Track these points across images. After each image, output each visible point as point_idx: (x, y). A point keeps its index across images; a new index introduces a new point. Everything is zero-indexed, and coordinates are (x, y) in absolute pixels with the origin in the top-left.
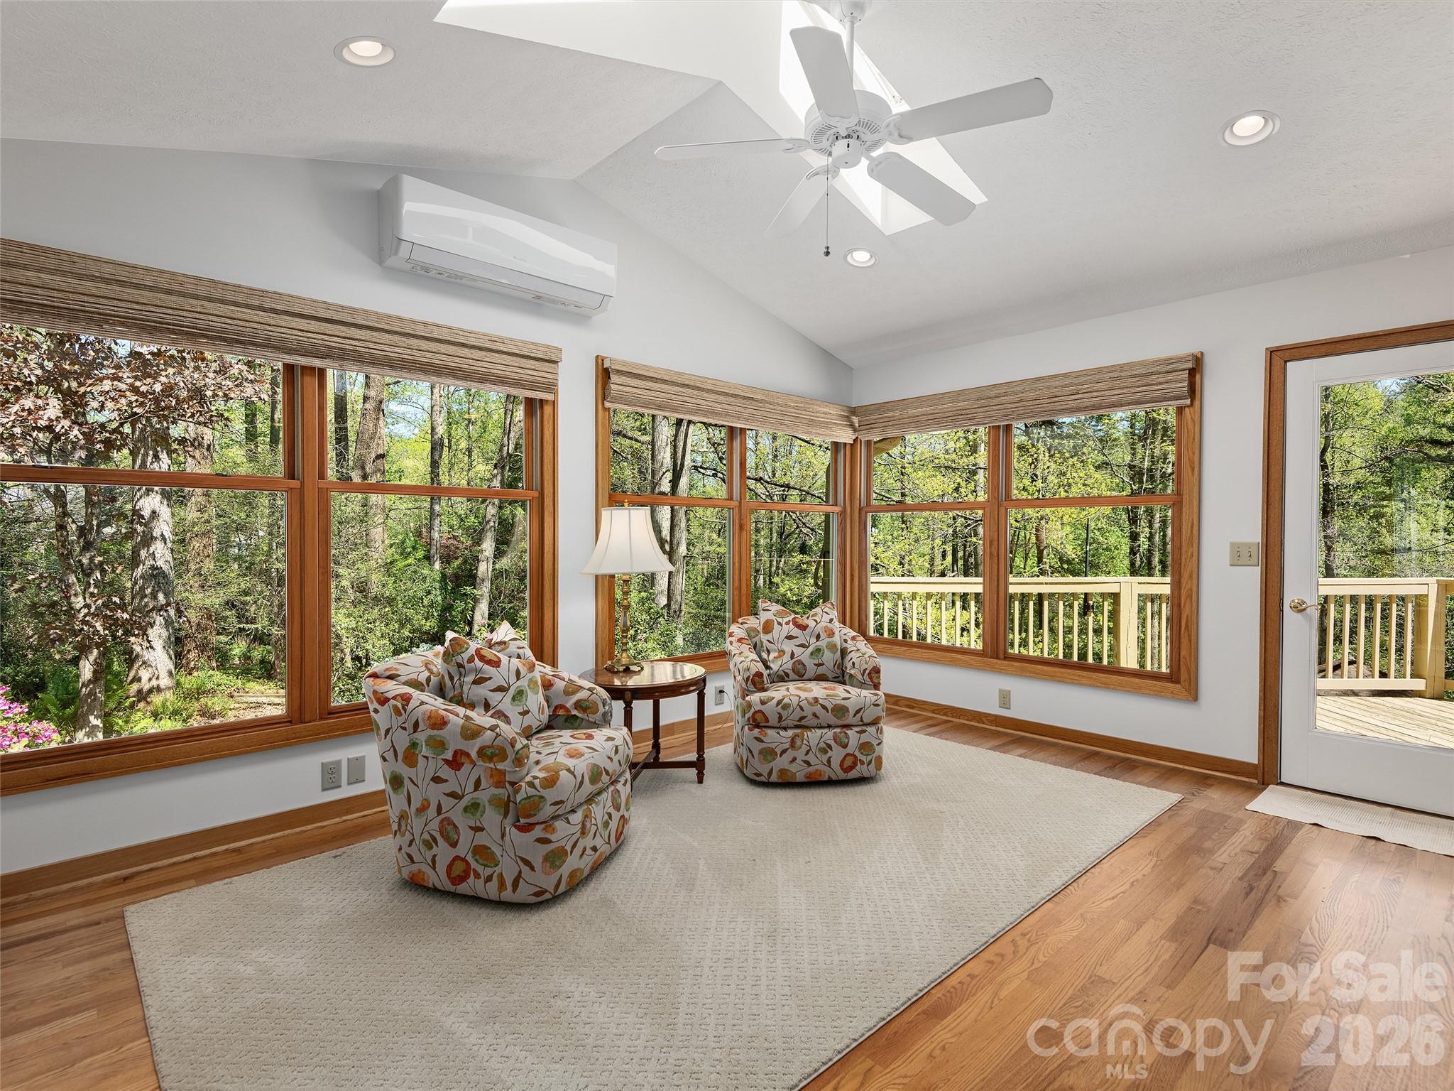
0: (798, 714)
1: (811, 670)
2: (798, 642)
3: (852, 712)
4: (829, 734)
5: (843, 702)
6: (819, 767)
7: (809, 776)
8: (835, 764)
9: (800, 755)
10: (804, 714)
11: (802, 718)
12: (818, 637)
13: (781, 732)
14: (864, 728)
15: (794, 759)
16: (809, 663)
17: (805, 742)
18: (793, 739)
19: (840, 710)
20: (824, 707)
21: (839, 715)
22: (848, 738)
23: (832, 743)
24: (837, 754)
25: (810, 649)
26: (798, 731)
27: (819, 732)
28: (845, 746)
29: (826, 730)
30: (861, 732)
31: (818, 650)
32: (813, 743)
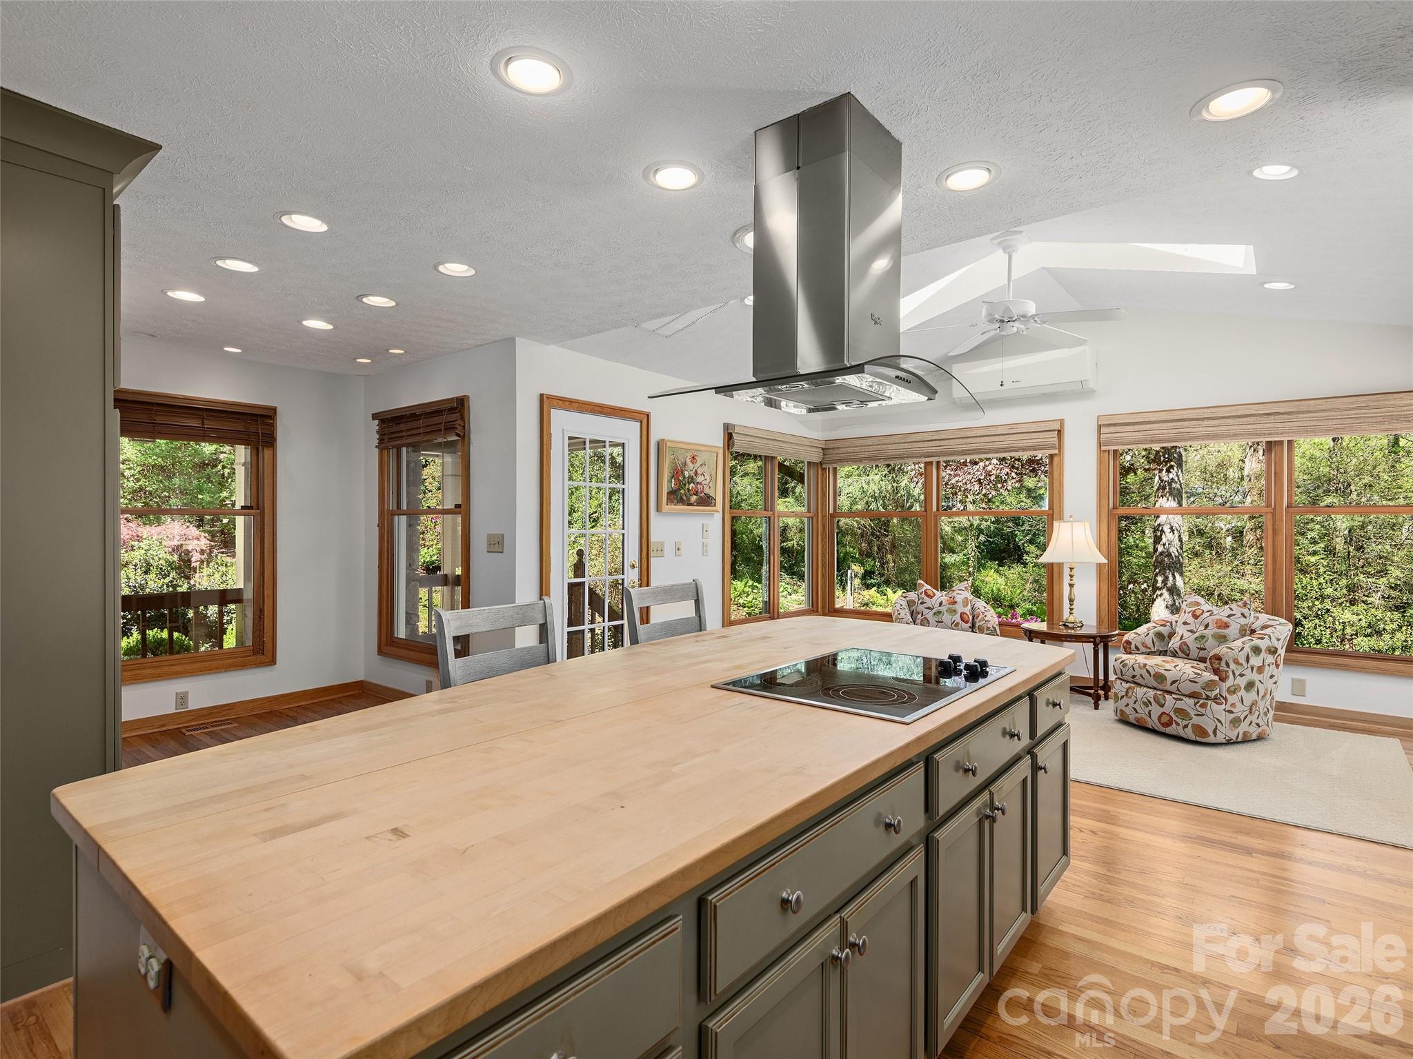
0: (1131, 673)
1: (1194, 652)
2: (1189, 628)
3: (1169, 682)
4: (1151, 693)
5: (1164, 672)
6: (1143, 716)
7: (1137, 720)
8: (1155, 716)
9: (1131, 702)
10: (1135, 673)
11: (1134, 677)
12: (1207, 626)
13: (1123, 683)
14: (1182, 697)
15: (1127, 705)
16: (1193, 646)
17: (1134, 694)
18: (1127, 690)
19: (1160, 678)
20: (1148, 672)
21: (1160, 680)
22: (1165, 700)
23: (1152, 700)
24: (1156, 710)
25: (1197, 635)
26: (1133, 685)
27: (1145, 689)
28: (1162, 706)
29: (1151, 690)
30: (1177, 699)
31: (1203, 637)
32: (1139, 697)
